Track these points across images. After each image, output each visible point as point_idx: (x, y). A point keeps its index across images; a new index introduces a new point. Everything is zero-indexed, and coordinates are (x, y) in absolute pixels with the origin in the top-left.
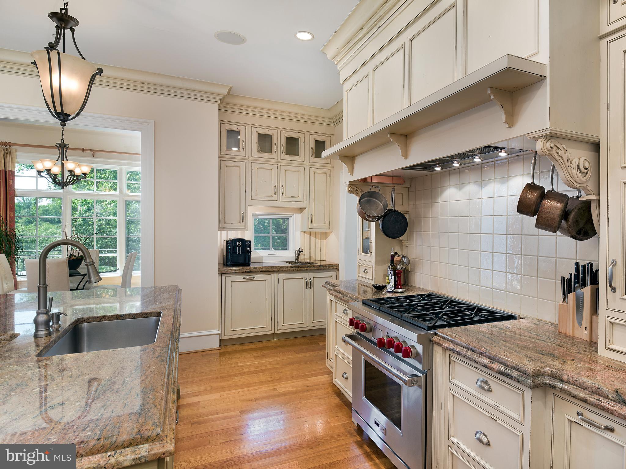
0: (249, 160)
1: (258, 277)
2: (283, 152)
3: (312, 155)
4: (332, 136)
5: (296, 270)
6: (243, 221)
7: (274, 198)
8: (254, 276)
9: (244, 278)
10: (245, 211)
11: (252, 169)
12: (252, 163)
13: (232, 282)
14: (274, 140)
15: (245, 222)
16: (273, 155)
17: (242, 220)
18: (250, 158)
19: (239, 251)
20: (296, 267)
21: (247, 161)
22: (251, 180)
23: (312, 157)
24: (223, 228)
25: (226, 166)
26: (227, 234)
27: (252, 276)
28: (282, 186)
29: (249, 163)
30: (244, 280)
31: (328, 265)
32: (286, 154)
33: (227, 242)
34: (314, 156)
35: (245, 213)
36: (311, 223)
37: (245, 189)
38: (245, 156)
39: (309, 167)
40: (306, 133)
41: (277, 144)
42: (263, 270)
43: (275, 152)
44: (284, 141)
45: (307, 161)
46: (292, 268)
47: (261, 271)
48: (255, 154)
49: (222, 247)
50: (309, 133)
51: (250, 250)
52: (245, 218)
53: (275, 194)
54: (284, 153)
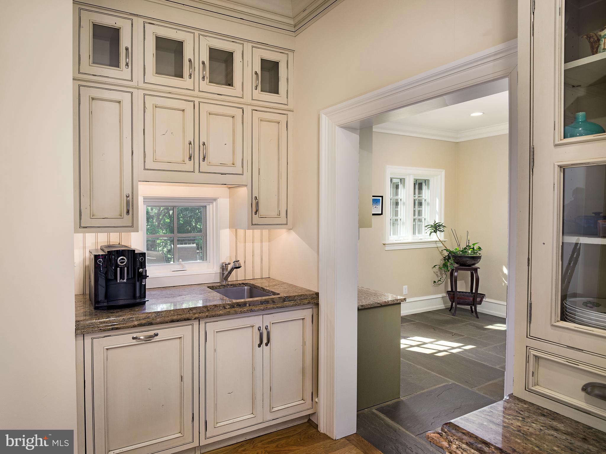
0: (138, 89)
1: (164, 332)
2: (203, 78)
3: (256, 87)
4: (291, 54)
5: (241, 312)
6: (128, 212)
7: (189, 166)
8: (156, 332)
9: (134, 338)
10: (132, 193)
11: (145, 107)
12: (145, 95)
13: (107, 349)
14: (188, 53)
15: (133, 215)
16: (186, 82)
17: (125, 211)
18: (141, 85)
19: (122, 277)
20: (240, 305)
21: (135, 91)
22: (144, 130)
23: (256, 89)
24: (86, 227)
25: (93, 99)
26: (97, 238)
27: (152, 333)
28: (204, 144)
29: (138, 95)
30: (134, 342)
31: (298, 296)
32: (210, 82)
33: (96, 257)
34: (259, 88)
35: (132, 195)
36: (256, 214)
37: (132, 148)
38: (132, 80)
39: (250, 108)
40: (245, 43)
41: (192, 60)
42: (175, 318)
43: (190, 75)
44: (205, 57)
45: (247, 99)
46: (234, 307)
47: (172, 321)
48: (152, 77)
49: (87, 263)
50: (250, 45)
51: (144, 274)
52: (133, 206)
53: (190, 158)
54: (206, 78)
